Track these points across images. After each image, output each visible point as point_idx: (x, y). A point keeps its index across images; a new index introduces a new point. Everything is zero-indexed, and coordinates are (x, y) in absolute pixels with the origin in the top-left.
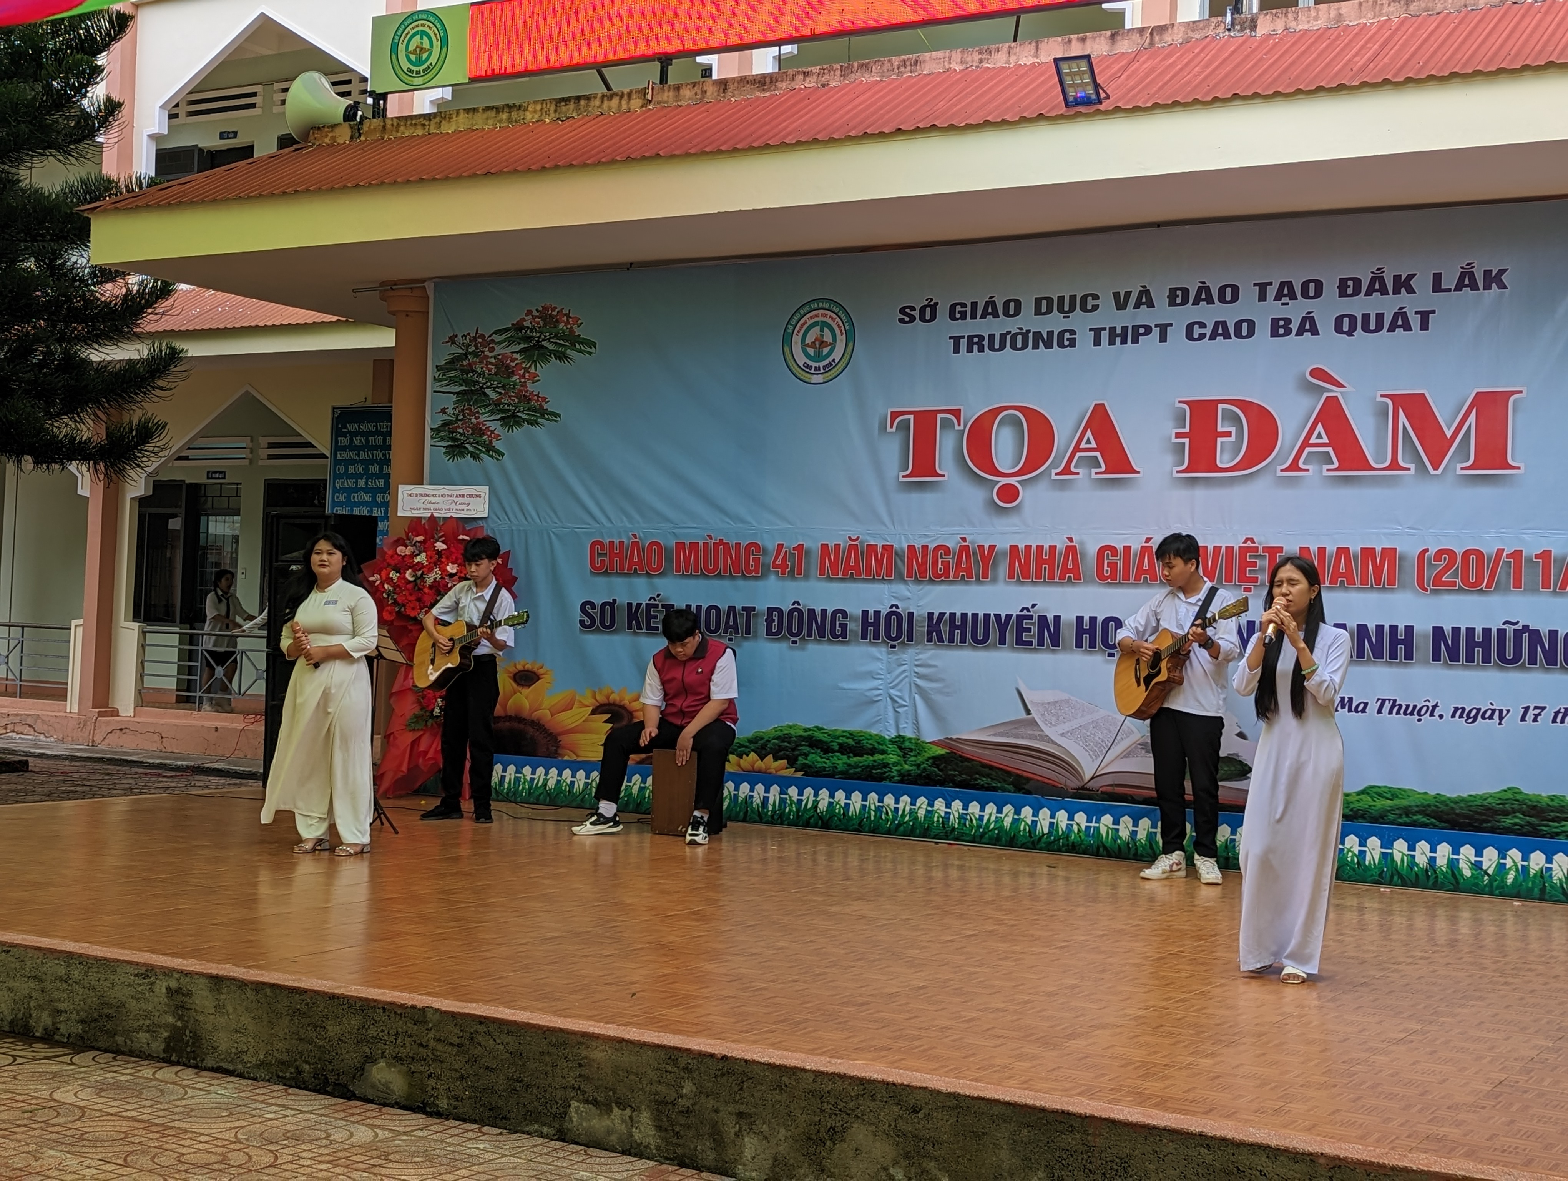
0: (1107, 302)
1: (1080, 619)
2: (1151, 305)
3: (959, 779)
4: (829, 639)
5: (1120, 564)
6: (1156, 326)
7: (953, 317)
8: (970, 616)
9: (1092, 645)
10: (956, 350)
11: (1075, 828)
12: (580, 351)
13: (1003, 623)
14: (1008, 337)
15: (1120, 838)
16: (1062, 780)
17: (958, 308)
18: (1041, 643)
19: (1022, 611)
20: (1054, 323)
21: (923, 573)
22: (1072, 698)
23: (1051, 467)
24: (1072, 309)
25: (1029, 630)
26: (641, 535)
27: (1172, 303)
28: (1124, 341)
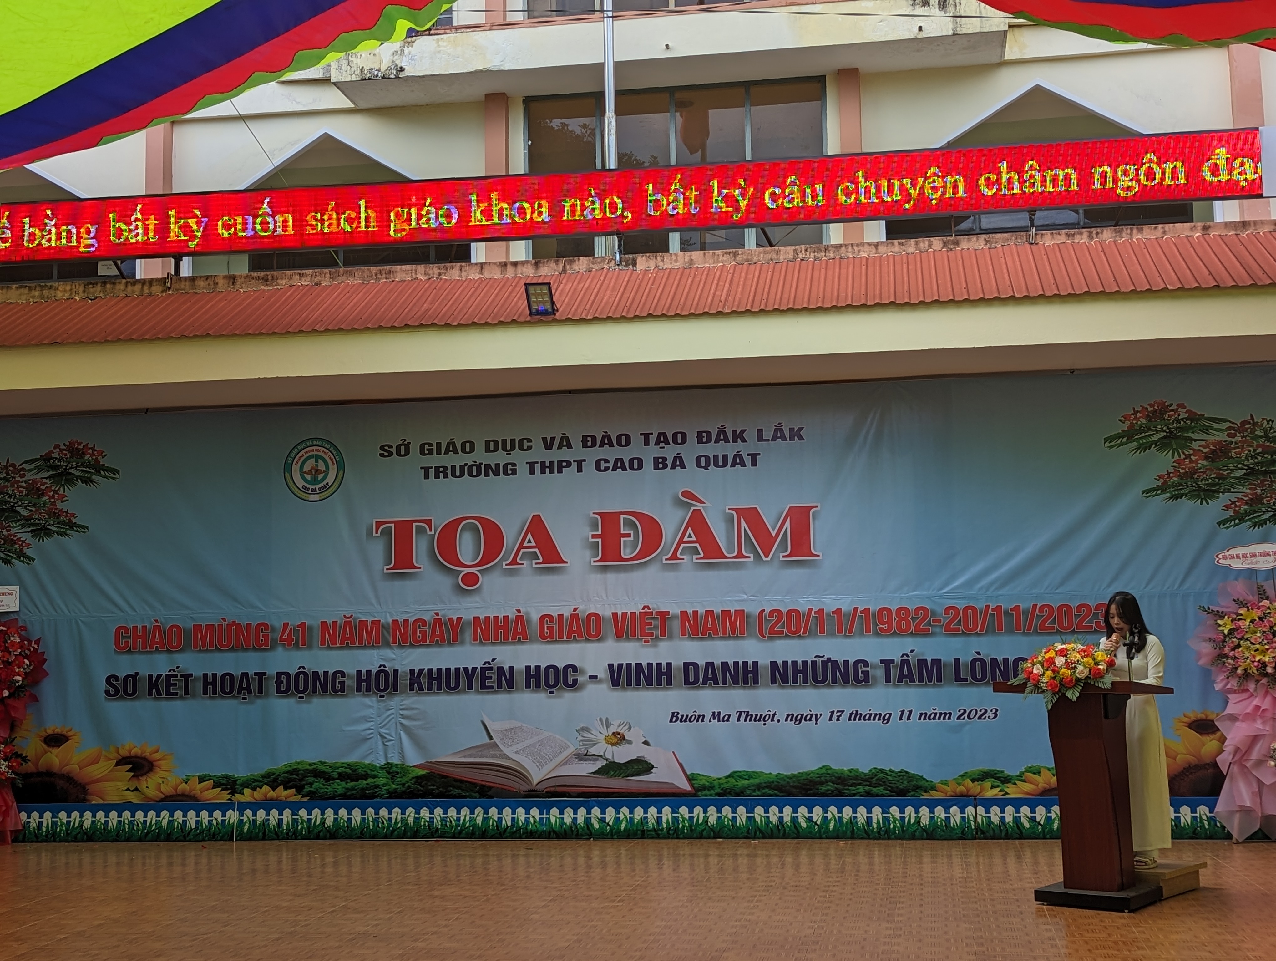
0: (538, 444)
1: (528, 668)
2: (569, 446)
3: (437, 791)
4: (330, 693)
5: (556, 627)
6: (574, 461)
7: (422, 453)
8: (444, 670)
9: (538, 686)
10: (427, 476)
11: (532, 820)
12: (105, 477)
13: (470, 674)
14: (466, 468)
15: (565, 824)
16: (516, 785)
17: (427, 447)
18: (500, 687)
19: (485, 664)
20: (500, 458)
21: (405, 640)
22: (524, 725)
23: (503, 560)
24: (513, 448)
25: (491, 678)
26: (163, 620)
27: (585, 446)
28: (552, 472)
